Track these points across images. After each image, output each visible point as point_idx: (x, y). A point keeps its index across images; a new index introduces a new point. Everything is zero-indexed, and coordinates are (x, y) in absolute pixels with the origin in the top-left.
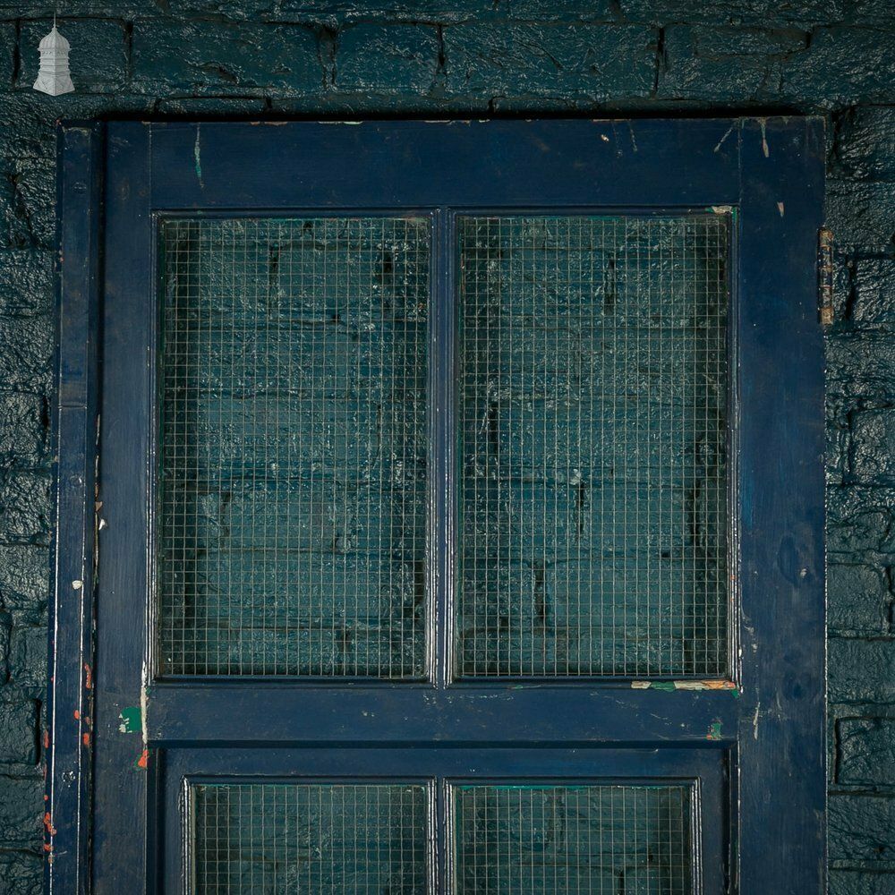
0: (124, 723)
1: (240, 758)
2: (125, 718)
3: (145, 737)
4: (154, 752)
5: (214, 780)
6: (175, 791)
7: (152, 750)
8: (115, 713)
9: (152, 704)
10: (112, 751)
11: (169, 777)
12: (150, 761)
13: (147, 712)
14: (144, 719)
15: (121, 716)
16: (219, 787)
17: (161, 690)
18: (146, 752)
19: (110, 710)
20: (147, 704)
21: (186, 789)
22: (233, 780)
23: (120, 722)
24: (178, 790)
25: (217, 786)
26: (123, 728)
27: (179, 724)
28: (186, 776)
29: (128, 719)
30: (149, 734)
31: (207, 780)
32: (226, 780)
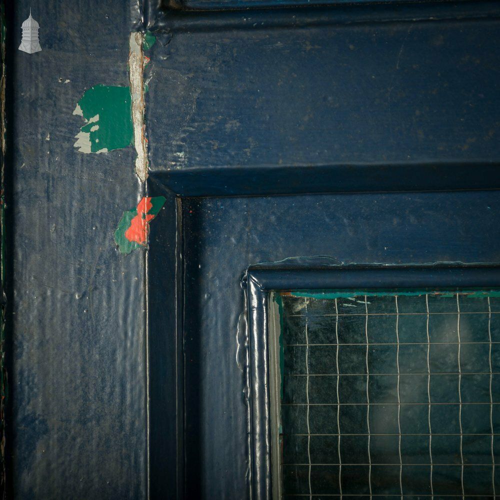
0: (87, 129)
1: (395, 221)
2: (89, 115)
3: (141, 163)
4: (170, 206)
5: (328, 280)
6: (226, 311)
7: (162, 200)
8: (62, 103)
9: (158, 76)
10: (57, 203)
11: (210, 275)
12: (157, 229)
13: (147, 97)
14: (137, 117)
15: (78, 111)
16: (342, 301)
17: (180, 38)
18: (143, 202)
19: (49, 96)
20: (145, 76)
21: (255, 303)
22: (379, 279)
23: (76, 125)
24: (234, 308)
25: (335, 296)
26: (83, 143)
27: (232, 125)
28: (254, 270)
29: (96, 118)
30: (154, 154)
31: (310, 280)
32: (362, 279)
